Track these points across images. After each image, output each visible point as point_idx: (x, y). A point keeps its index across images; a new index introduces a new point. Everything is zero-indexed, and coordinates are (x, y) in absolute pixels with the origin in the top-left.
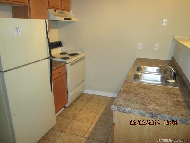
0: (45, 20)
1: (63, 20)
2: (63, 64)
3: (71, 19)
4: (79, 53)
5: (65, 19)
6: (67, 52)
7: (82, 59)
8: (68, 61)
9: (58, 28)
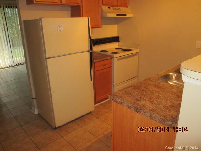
0: (87, 18)
1: (115, 16)
2: (109, 58)
3: (126, 15)
4: (132, 49)
5: (117, 15)
6: (122, 47)
7: (134, 55)
8: (115, 56)
9: (117, 24)
